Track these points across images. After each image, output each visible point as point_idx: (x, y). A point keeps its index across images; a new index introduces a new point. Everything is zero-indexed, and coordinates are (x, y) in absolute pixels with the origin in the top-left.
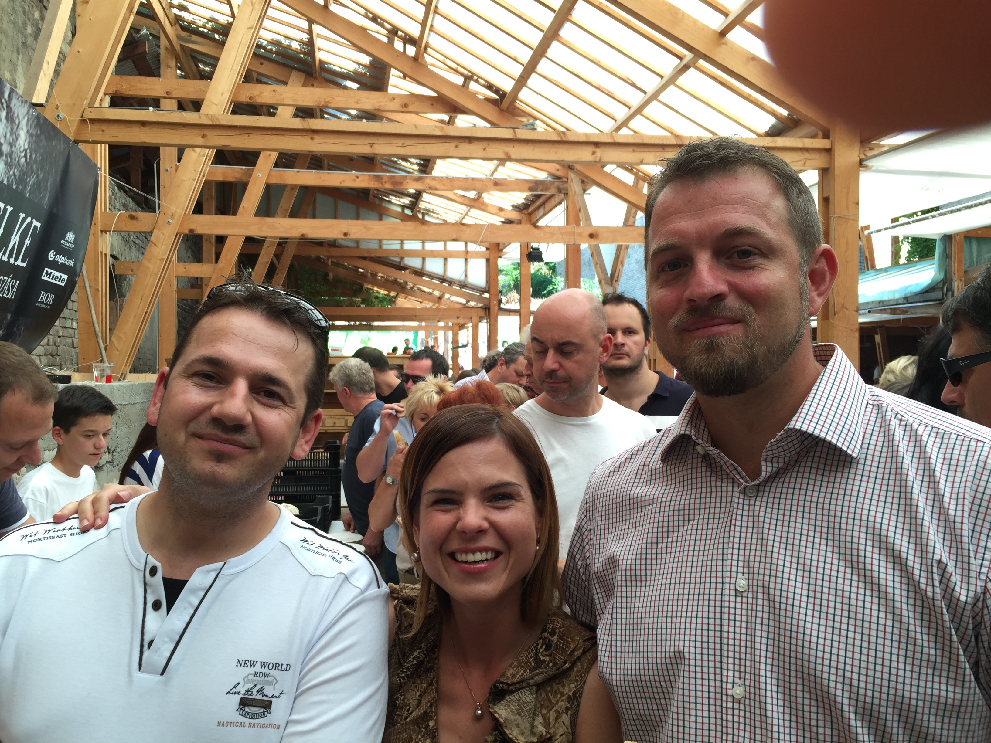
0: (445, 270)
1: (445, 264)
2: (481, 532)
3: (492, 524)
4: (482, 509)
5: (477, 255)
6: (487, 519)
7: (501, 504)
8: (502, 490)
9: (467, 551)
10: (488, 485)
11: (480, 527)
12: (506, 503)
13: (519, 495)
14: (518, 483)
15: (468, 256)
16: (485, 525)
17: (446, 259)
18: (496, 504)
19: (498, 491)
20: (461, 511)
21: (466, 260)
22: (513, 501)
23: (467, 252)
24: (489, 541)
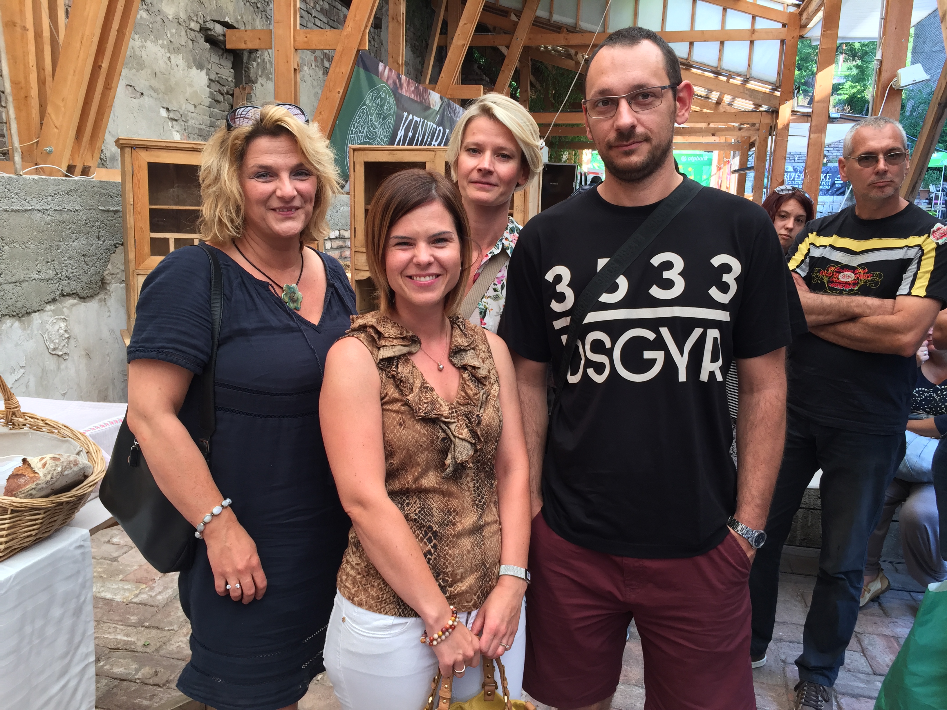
0: (720, 59)
1: (721, 51)
2: (429, 264)
3: (436, 259)
4: (429, 249)
5: (768, 35)
6: (433, 256)
7: (440, 245)
8: (442, 237)
9: (420, 276)
10: (432, 234)
11: (429, 261)
12: (444, 244)
13: (451, 239)
14: (451, 231)
15: (754, 37)
16: (432, 259)
17: (722, 43)
18: (438, 245)
19: (438, 237)
20: (416, 251)
21: (752, 42)
22: (448, 243)
23: (753, 31)
24: (434, 269)
